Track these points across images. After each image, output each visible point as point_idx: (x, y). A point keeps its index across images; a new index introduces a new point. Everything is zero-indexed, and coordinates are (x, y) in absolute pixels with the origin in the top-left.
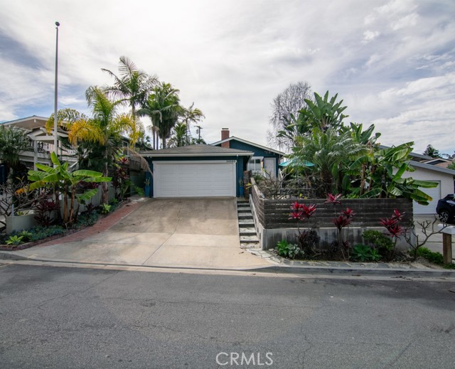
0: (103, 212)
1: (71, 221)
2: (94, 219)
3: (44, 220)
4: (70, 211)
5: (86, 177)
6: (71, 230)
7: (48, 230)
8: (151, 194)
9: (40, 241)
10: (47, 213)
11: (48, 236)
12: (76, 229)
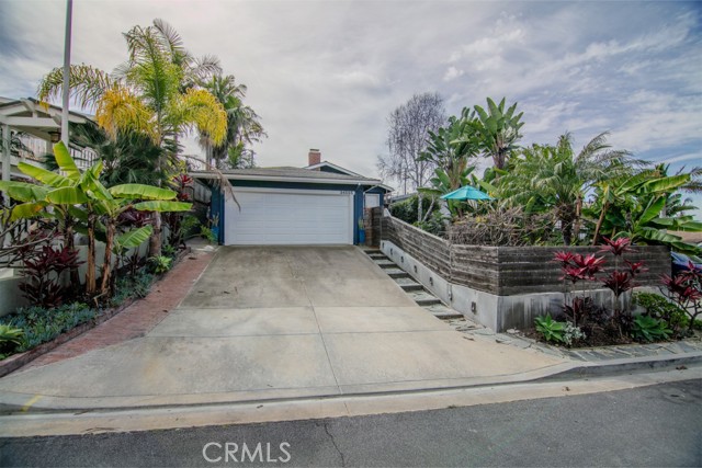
0: (157, 270)
1: (105, 291)
2: (145, 285)
3: (46, 292)
4: (103, 271)
5: (139, 200)
6: (108, 311)
7: (59, 315)
8: (220, 240)
9: (44, 346)
10: (53, 275)
11: (63, 331)
12: (117, 307)
